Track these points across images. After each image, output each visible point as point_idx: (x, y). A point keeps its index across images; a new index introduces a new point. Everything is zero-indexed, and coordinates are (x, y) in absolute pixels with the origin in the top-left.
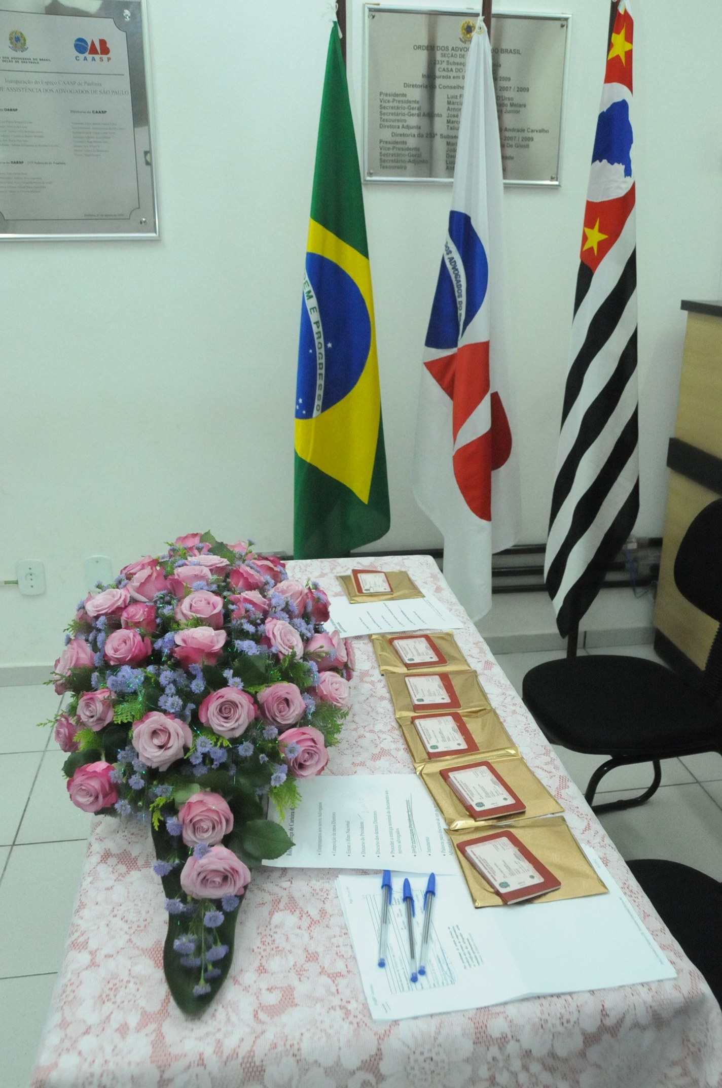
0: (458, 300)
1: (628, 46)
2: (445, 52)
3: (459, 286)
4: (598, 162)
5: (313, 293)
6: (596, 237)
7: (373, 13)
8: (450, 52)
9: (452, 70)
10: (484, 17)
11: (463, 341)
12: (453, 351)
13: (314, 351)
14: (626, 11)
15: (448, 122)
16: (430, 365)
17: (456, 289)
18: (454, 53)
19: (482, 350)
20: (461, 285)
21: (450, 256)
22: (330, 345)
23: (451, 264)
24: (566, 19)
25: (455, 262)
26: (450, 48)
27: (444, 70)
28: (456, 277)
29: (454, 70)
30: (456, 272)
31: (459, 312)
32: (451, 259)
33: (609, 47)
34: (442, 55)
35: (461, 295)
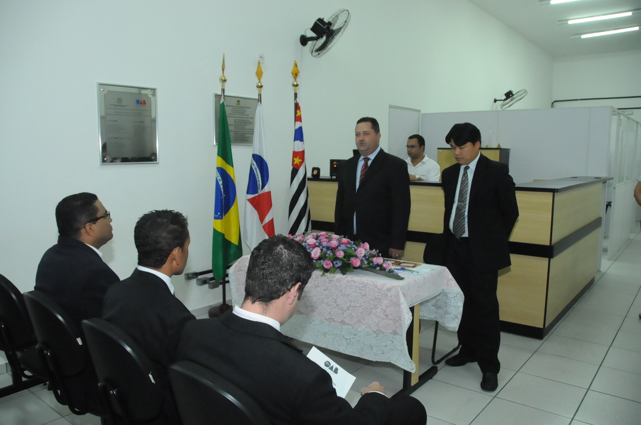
0: (257, 180)
1: (300, 113)
3: (258, 176)
4: (296, 142)
5: (221, 179)
6: (297, 161)
7: (216, 96)
9: (235, 112)
10: (260, 102)
11: (260, 192)
12: (256, 195)
13: (222, 197)
15: (235, 127)
16: (249, 200)
19: (269, 193)
20: (258, 175)
22: (224, 195)
27: (233, 112)
28: (257, 173)
31: (258, 183)
32: (255, 168)
33: (296, 113)
34: (233, 108)
35: (258, 178)
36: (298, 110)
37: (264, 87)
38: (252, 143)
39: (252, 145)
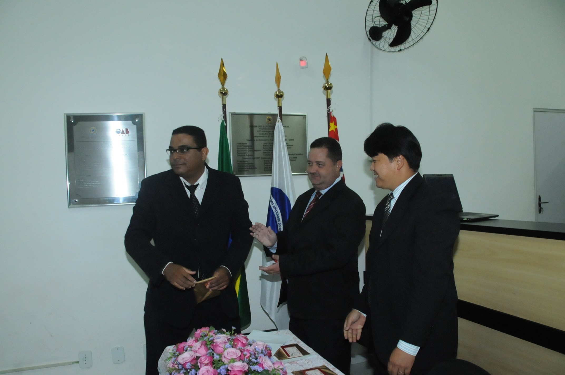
0: (278, 222)
1: (336, 127)
2: (261, 128)
7: (233, 115)
8: (263, 128)
9: (264, 134)
10: (280, 117)
14: (334, 116)
15: (264, 153)
17: (277, 218)
18: (264, 128)
20: (279, 216)
21: (273, 205)
23: (274, 208)
24: (305, 115)
25: (276, 207)
26: (263, 126)
27: (261, 134)
28: (276, 213)
29: (265, 134)
30: (276, 211)
31: (279, 227)
32: (274, 206)
33: (329, 127)
34: (260, 129)
35: (279, 221)
36: (332, 122)
37: (284, 96)
38: (271, 173)
39: (271, 176)
